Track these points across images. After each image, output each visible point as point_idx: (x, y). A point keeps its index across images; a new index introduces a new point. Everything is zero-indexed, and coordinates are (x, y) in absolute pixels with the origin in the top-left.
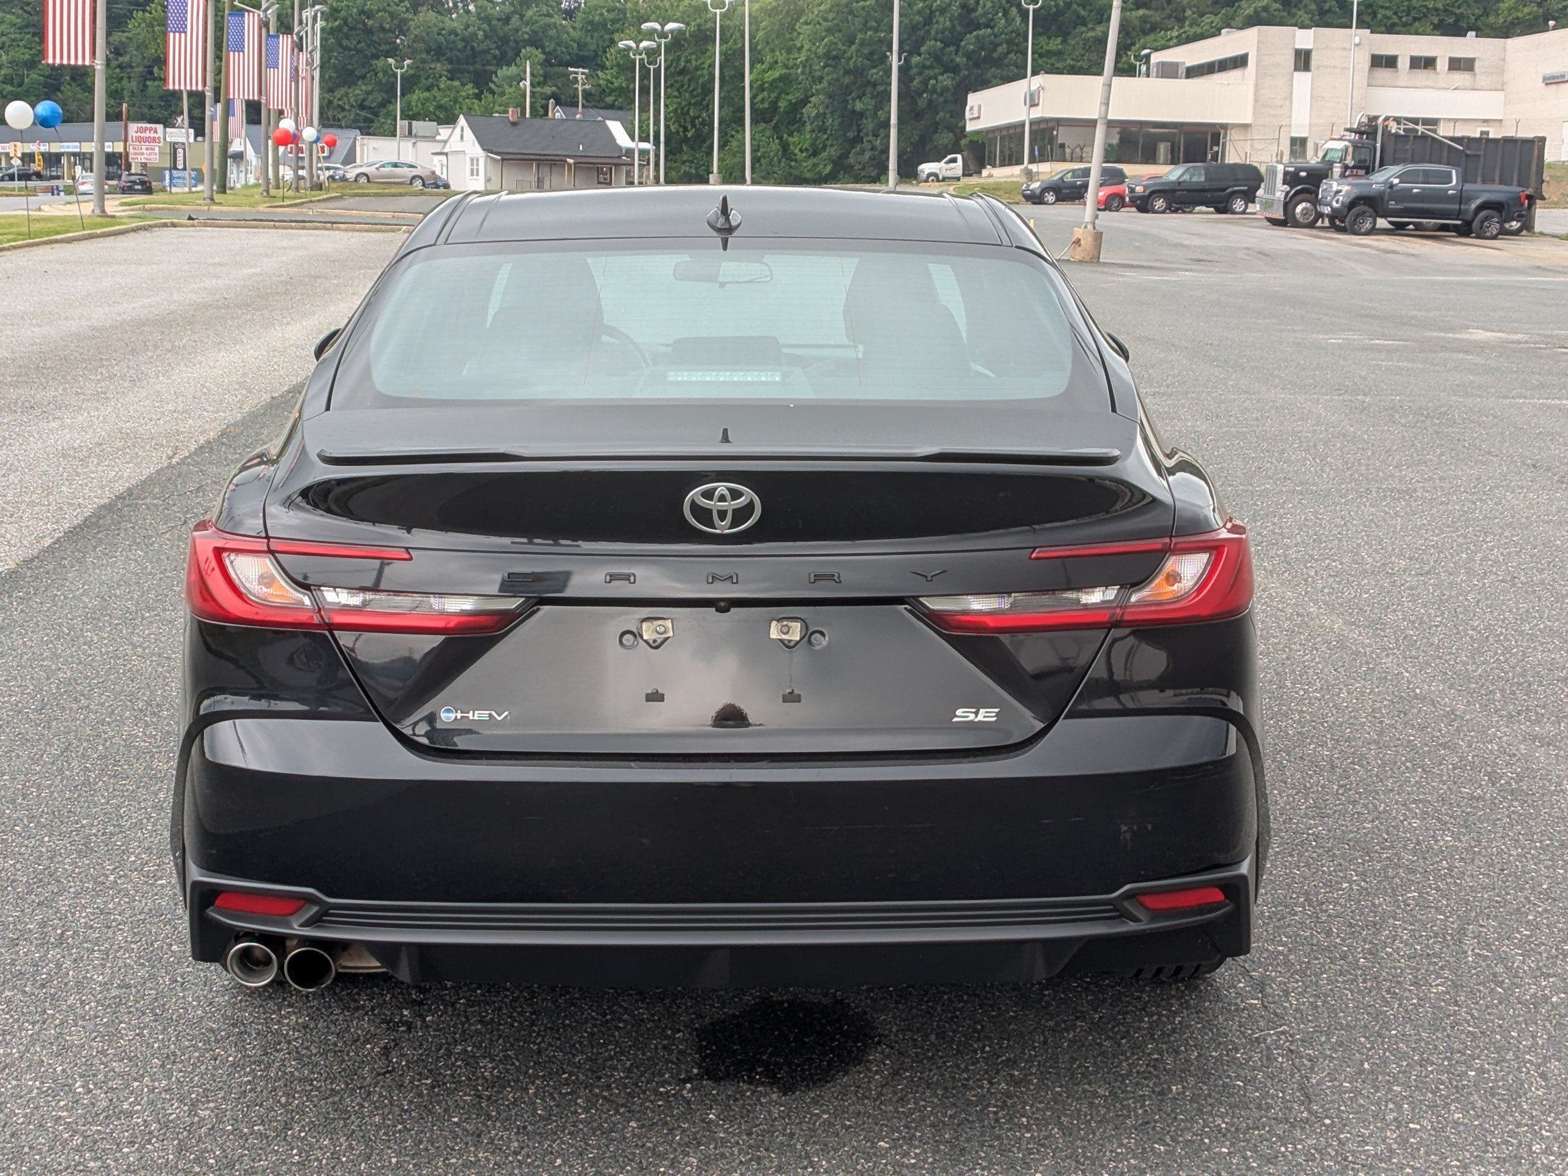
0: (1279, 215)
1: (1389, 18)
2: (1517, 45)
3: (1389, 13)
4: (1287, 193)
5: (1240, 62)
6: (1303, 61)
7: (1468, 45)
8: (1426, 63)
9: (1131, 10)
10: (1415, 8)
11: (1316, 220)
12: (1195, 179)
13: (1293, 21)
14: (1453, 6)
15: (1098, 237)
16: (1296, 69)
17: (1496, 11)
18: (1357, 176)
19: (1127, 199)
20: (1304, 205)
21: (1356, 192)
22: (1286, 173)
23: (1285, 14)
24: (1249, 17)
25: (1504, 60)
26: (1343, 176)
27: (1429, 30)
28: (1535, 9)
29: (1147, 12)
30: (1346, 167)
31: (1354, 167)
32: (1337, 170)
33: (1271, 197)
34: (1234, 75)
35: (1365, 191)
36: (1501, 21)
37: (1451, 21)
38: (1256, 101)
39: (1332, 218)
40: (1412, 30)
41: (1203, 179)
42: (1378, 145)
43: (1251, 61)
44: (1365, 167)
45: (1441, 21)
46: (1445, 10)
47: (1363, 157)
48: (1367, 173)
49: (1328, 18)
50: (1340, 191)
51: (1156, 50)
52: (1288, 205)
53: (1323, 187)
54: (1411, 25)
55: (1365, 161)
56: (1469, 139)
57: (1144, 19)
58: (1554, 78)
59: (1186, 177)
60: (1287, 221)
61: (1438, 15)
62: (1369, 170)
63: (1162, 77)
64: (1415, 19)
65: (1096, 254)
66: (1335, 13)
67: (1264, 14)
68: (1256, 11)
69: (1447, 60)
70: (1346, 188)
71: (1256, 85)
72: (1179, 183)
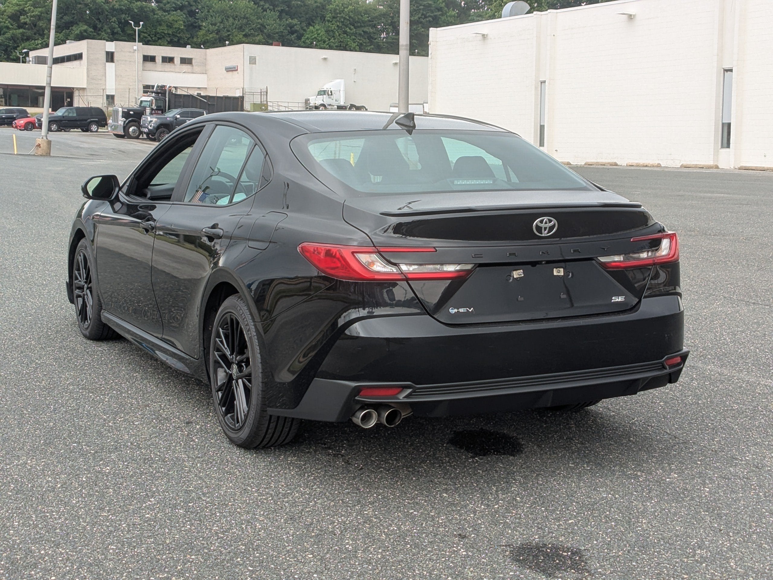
0: (121, 132)
1: (146, 37)
2: (212, 52)
3: (146, 35)
4: (125, 122)
5: (78, 57)
6: (110, 57)
7: (188, 52)
8: (169, 60)
9: (16, 29)
10: (158, 33)
11: (139, 135)
12: (71, 115)
13: (100, 37)
14: (176, 33)
15: (49, 143)
16: (107, 61)
17: (197, 36)
18: (158, 114)
19: (37, 125)
20: (133, 128)
21: (159, 122)
22: (123, 112)
23: (95, 34)
24: (77, 35)
25: (206, 59)
26: (151, 114)
27: (166, 44)
28: (215, 35)
29: (24, 31)
30: (152, 109)
31: (156, 110)
32: (148, 111)
33: (116, 124)
34: (76, 63)
35: (164, 121)
36: (200, 40)
37: (176, 40)
38: (88, 76)
39: (148, 134)
40: (158, 43)
41: (75, 115)
42: (167, 99)
43: (84, 56)
44: (161, 109)
45: (171, 40)
46: (173, 35)
47: (159, 105)
48: (162, 113)
49: (116, 36)
50: (152, 121)
51: (31, 50)
52: (126, 128)
53: (143, 119)
54: (157, 41)
55: (161, 107)
56: (209, 97)
57: (23, 34)
58: (230, 68)
59: (66, 114)
60: (125, 135)
61: (169, 37)
62: (163, 111)
63: (38, 64)
64: (159, 39)
65: (49, 151)
66: (120, 34)
67: (85, 34)
68: (81, 32)
69: (179, 59)
70: (154, 120)
71: (88, 69)
72: (63, 117)
